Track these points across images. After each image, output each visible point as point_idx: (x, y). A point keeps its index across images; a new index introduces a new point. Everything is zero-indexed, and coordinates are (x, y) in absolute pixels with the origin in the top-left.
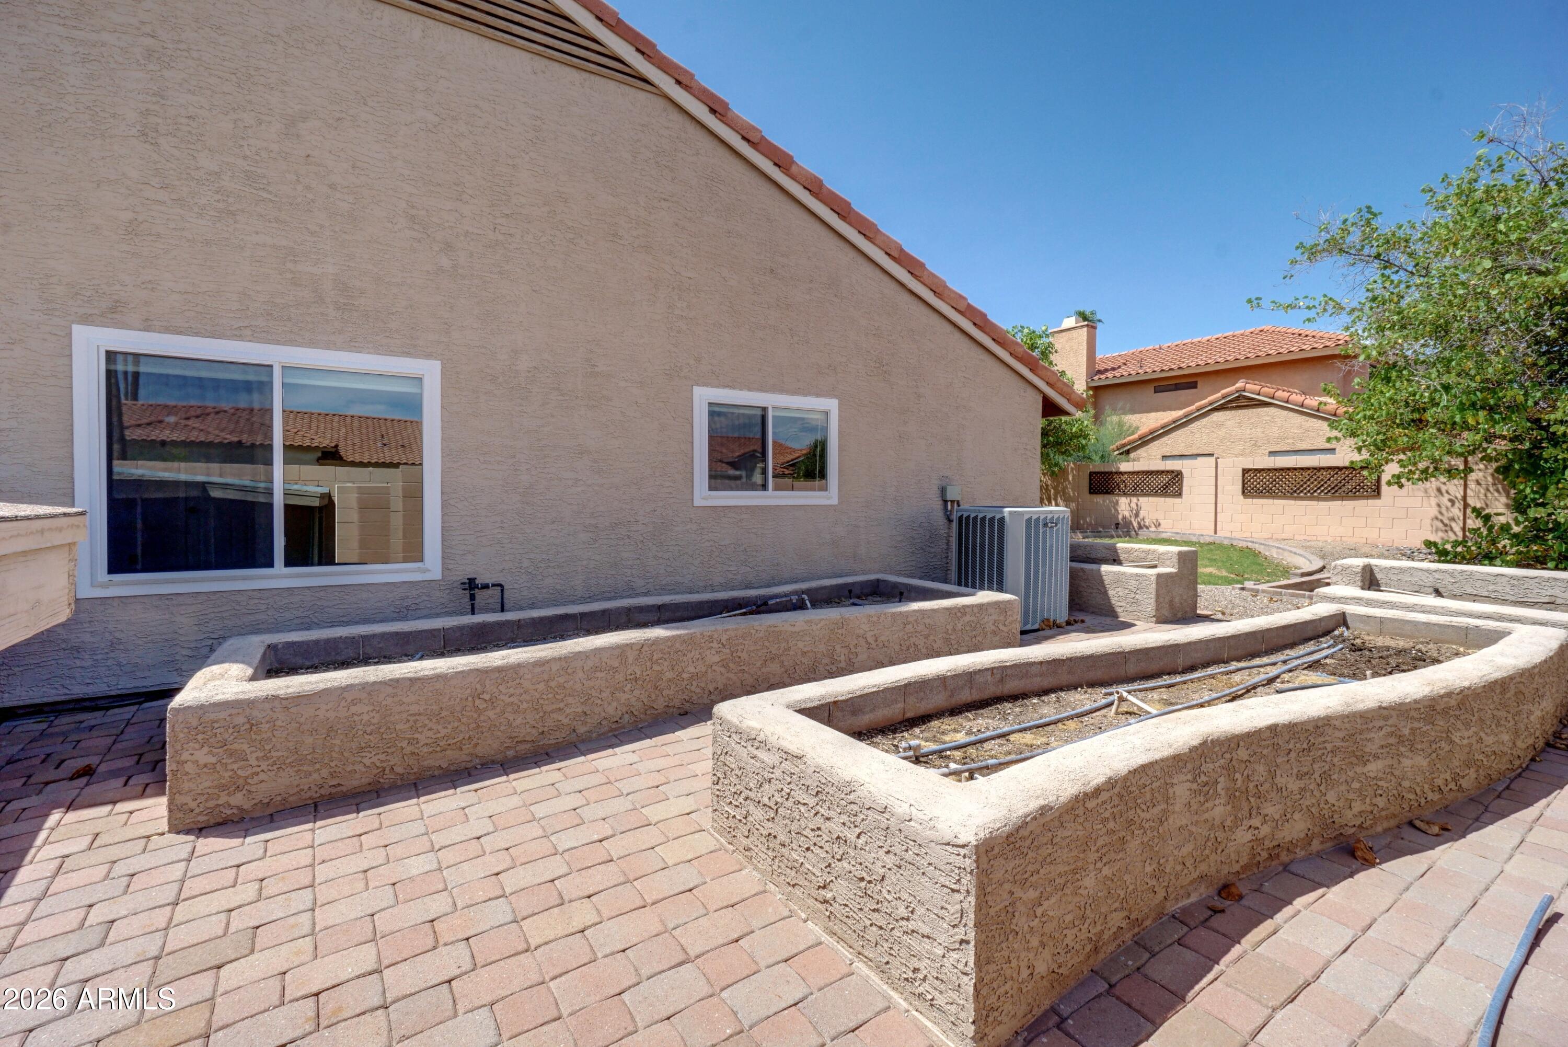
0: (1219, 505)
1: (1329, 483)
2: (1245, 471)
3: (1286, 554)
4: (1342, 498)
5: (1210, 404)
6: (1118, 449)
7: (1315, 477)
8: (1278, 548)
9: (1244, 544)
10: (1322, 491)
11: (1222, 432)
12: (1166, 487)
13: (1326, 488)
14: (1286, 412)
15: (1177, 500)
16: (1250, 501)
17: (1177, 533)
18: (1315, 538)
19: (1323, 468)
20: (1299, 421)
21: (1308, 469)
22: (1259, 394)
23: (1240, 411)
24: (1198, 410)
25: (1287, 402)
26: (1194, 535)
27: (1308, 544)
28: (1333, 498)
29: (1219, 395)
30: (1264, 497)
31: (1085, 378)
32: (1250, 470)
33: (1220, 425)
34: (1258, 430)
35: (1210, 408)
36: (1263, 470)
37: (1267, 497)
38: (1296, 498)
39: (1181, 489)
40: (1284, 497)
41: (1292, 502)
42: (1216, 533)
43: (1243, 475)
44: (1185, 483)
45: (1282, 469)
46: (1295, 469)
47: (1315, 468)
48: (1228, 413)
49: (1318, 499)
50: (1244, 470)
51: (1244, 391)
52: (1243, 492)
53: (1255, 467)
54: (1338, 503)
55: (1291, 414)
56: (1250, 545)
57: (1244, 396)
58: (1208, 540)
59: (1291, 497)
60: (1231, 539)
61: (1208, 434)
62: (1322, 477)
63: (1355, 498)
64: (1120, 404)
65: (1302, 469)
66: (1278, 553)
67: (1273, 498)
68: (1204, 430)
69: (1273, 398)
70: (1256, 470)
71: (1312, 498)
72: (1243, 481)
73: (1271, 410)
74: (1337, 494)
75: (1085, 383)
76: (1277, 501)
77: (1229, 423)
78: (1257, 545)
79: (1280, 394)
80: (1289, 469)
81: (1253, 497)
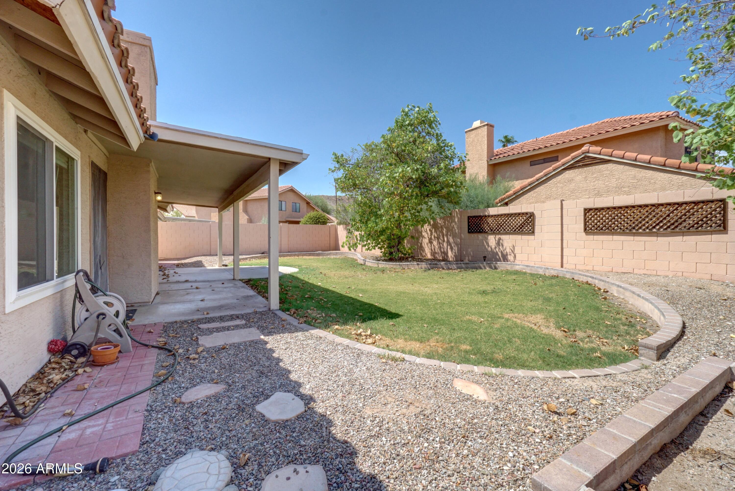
0: (564, 241)
1: (668, 218)
2: (587, 211)
3: (628, 294)
4: (683, 234)
5: (563, 165)
6: (500, 202)
7: (654, 214)
8: (618, 286)
9: (585, 279)
10: (661, 227)
11: (572, 186)
12: (522, 226)
13: (665, 224)
14: (622, 166)
15: (531, 237)
16: (591, 237)
17: (527, 266)
18: (654, 273)
19: (662, 205)
20: (633, 173)
21: (647, 206)
22: (600, 154)
23: (585, 169)
24: (554, 170)
25: (623, 158)
26: (541, 268)
27: (649, 279)
28: (674, 234)
29: (569, 158)
30: (604, 234)
31: (486, 159)
32: (591, 209)
33: (571, 181)
34: (600, 182)
35: (563, 168)
36: (603, 209)
37: (607, 234)
38: (634, 235)
39: (533, 228)
40: (623, 233)
41: (631, 238)
42: (562, 266)
43: (585, 214)
44: (537, 223)
45: (620, 208)
46: (633, 207)
47: (653, 205)
48: (576, 170)
49: (657, 235)
50: (585, 210)
51: (588, 152)
52: (585, 229)
53: (596, 206)
54: (679, 238)
55: (627, 167)
56: (590, 280)
57: (589, 157)
58: (554, 273)
59: (631, 233)
60: (573, 273)
61: (562, 187)
62: (661, 213)
63: (697, 233)
64: (508, 174)
65: (640, 206)
66: (618, 292)
67: (613, 234)
68: (558, 184)
69: (611, 156)
70: (596, 209)
71: (651, 234)
72: (585, 219)
73: (610, 166)
74: (677, 230)
75: (486, 162)
76: (616, 237)
77: (577, 178)
78: (597, 281)
79: (616, 152)
80: (627, 207)
81: (594, 234)
